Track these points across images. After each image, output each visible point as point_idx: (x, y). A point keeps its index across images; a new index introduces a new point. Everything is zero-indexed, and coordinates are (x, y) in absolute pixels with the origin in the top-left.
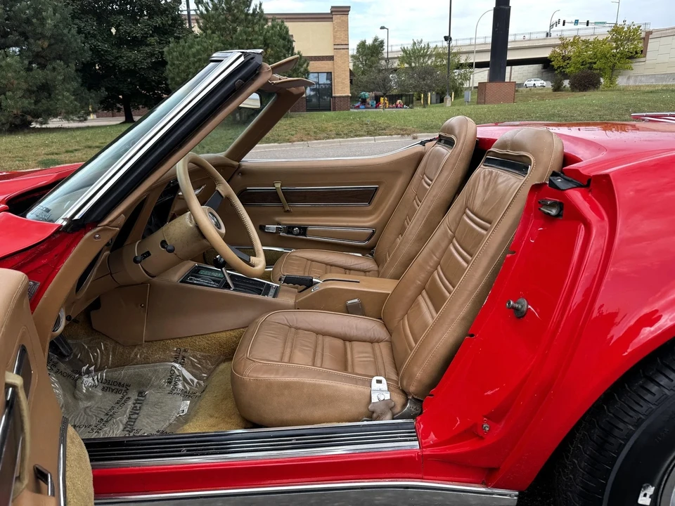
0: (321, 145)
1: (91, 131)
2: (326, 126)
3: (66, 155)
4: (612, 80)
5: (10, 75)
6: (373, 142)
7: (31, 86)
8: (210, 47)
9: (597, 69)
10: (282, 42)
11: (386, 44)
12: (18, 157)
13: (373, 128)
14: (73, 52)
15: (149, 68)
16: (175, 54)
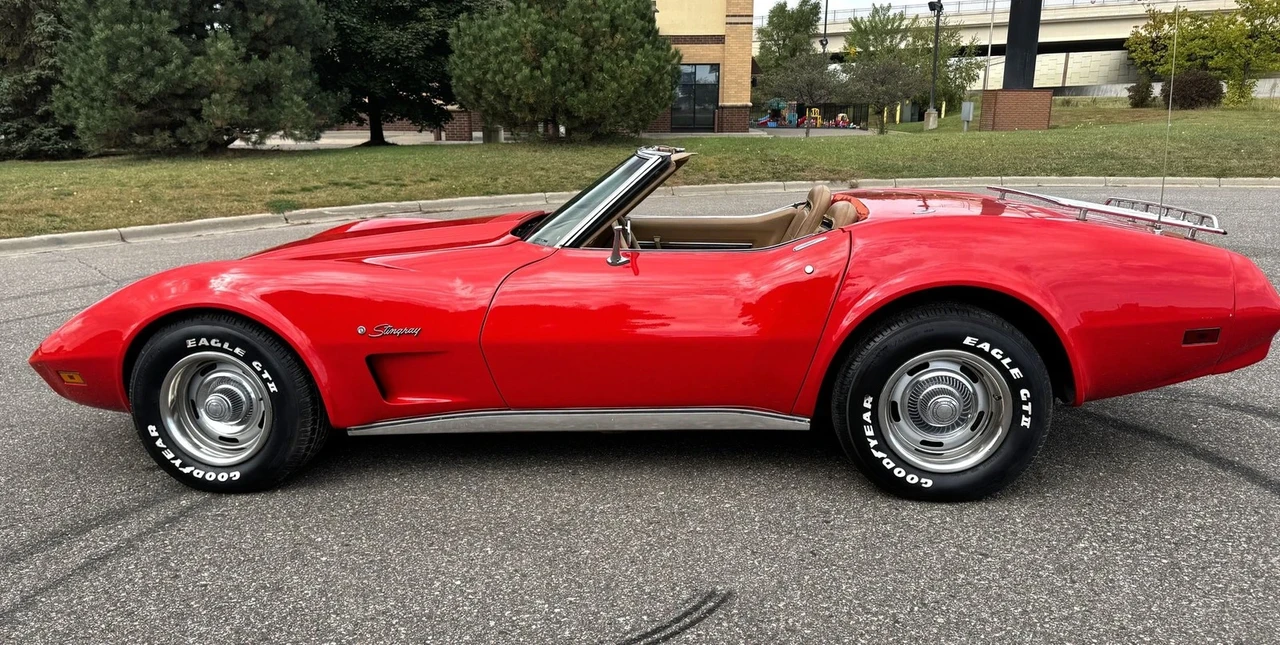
0: (694, 194)
1: (333, 158)
2: (705, 162)
3: (303, 194)
4: (1243, 90)
5: (218, 67)
6: (782, 191)
7: (246, 85)
8: (523, 29)
9: (1216, 69)
10: (640, 23)
11: (823, 10)
12: (235, 195)
13: (782, 167)
14: (309, 32)
15: (419, 57)
16: (466, 39)
